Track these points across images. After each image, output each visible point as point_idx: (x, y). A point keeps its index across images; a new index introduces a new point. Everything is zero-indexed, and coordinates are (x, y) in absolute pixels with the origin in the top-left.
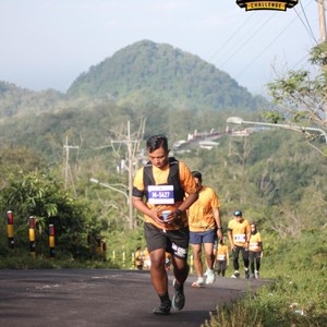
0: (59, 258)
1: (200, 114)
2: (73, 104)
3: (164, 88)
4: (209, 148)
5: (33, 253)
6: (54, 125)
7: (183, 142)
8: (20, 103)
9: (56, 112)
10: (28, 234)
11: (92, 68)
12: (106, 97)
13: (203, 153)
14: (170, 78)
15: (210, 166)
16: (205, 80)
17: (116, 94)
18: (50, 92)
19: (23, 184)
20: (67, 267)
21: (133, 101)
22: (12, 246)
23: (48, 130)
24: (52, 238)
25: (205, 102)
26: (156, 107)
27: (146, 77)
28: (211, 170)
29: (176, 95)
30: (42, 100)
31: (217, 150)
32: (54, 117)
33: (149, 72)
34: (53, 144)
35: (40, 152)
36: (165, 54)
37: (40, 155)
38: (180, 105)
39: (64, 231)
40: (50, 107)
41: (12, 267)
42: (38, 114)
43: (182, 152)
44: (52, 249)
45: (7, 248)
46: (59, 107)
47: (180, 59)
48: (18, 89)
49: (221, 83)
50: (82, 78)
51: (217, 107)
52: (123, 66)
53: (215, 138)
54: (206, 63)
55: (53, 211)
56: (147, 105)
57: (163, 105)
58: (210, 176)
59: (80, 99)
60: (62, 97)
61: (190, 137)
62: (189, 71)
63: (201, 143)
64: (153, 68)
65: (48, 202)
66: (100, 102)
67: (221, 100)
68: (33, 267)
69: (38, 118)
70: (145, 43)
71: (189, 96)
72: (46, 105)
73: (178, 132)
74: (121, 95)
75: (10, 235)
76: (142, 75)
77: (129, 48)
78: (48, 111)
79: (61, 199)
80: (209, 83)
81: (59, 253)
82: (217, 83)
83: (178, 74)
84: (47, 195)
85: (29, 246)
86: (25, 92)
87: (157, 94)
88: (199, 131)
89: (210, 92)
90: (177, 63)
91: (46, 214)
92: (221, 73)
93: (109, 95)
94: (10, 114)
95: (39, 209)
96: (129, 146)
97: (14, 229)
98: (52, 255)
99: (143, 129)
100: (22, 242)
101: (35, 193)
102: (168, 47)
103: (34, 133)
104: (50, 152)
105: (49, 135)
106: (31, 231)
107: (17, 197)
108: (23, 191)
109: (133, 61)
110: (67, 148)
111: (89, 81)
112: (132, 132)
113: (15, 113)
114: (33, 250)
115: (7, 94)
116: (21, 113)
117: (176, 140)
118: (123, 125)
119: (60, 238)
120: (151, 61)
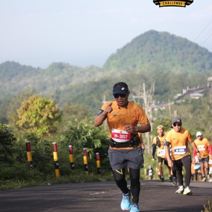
0: (103, 175)
1: (190, 76)
2: (107, 74)
3: (166, 61)
4: (197, 98)
5: (87, 172)
6: (96, 89)
7: (179, 95)
8: (73, 75)
9: (97, 80)
10: (83, 160)
11: (118, 50)
12: (128, 69)
13: (193, 102)
14: (169, 54)
15: (198, 110)
16: (192, 53)
17: (135, 66)
18: (92, 67)
19: (78, 128)
20: (109, 180)
21: (146, 70)
22: (73, 168)
23: (92, 92)
24: (98, 162)
25: (193, 69)
26: (161, 73)
27: (153, 54)
28: (199, 113)
29: (173, 65)
30: (87, 73)
31: (202, 99)
32: (95, 83)
33: (155, 51)
34: (96, 101)
35: (87, 106)
36: (165, 38)
37: (88, 108)
38: (177, 71)
40: (93, 77)
41: (73, 182)
42: (85, 82)
43: (179, 101)
44: (99, 169)
45: (70, 170)
46: (98, 77)
47: (175, 41)
48: (71, 67)
49: (202, 55)
50: (112, 57)
51: (201, 71)
52: (138, 48)
53: (201, 91)
54: (192, 43)
55: (98, 144)
56: (155, 72)
57: (165, 72)
58: (198, 116)
59: (112, 71)
60: (99, 70)
61: (184, 91)
62: (181, 49)
63: (192, 95)
64: (157, 48)
65: (94, 138)
66: (124, 72)
67: (203, 66)
68: (87, 181)
69: (85, 85)
70: (152, 32)
71: (182, 65)
72: (90, 76)
73: (176, 89)
74: (138, 67)
75: (71, 161)
76: (151, 53)
77: (141, 36)
78: (91, 79)
79: (103, 136)
80: (194, 56)
81: (103, 171)
82: (200, 55)
83: (174, 51)
84: (94, 134)
85: (84, 167)
86: (76, 68)
87: (161, 65)
88: (190, 87)
89: (195, 61)
90: (173, 44)
91: (94, 146)
92: (202, 48)
93: (130, 68)
94: (67, 83)
95: (89, 143)
96: (145, 100)
97: (74, 157)
98: (99, 173)
99: (153, 88)
100: (79, 165)
101: (86, 133)
102: (166, 34)
103: (83, 95)
104: (94, 106)
105: (92, 95)
106: (85, 158)
107: (75, 137)
108: (79, 133)
109: (145, 44)
111: (117, 59)
112: (146, 90)
113: (71, 82)
114: (86, 170)
115: (65, 70)
116: (74, 82)
117: (175, 94)
118: (140, 86)
119: (104, 161)
120: (156, 44)
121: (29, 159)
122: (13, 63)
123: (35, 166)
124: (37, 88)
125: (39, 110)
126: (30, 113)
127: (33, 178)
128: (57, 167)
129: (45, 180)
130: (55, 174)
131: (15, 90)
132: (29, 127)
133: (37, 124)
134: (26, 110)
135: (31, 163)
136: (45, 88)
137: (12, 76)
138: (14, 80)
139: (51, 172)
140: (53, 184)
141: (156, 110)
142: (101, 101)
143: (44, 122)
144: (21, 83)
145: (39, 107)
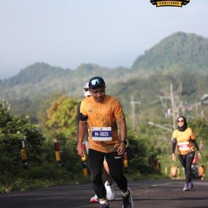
0: (131, 174)
2: (135, 75)
3: (193, 62)
6: (124, 89)
7: (207, 95)
9: (125, 81)
11: (146, 52)
12: (156, 70)
14: (196, 55)
17: (162, 67)
18: (120, 69)
20: (136, 180)
21: (173, 71)
23: (120, 93)
24: (126, 162)
27: (181, 56)
29: (200, 66)
30: (116, 74)
32: (123, 84)
33: (183, 52)
34: (124, 101)
36: (192, 40)
38: (204, 72)
39: (133, 157)
40: (121, 78)
42: (113, 83)
43: (207, 102)
44: (126, 168)
46: (126, 78)
47: (202, 43)
48: (100, 68)
50: (140, 59)
52: (166, 49)
56: (183, 73)
57: (193, 73)
60: (127, 70)
64: (185, 49)
66: (152, 73)
69: (113, 85)
70: (179, 34)
72: (118, 77)
73: (203, 89)
74: (165, 67)
76: (179, 54)
77: (169, 38)
78: (119, 80)
79: (130, 136)
81: (131, 171)
83: (202, 52)
86: (105, 69)
87: (188, 66)
90: (201, 45)
93: (158, 68)
96: (172, 100)
99: (180, 89)
102: (193, 35)
105: (120, 96)
109: (172, 45)
110: (133, 103)
111: (144, 60)
112: (173, 91)
117: (202, 94)
118: (167, 87)
119: (131, 161)
120: (183, 45)
121: (58, 158)
122: (43, 64)
123: (63, 166)
124: (66, 89)
125: (68, 110)
126: (59, 114)
127: (62, 178)
128: (85, 167)
129: (73, 179)
130: (83, 174)
131: (45, 90)
132: (58, 127)
133: (66, 125)
134: (55, 109)
135: (60, 162)
136: (74, 89)
137: (42, 77)
138: (43, 81)
139: (79, 171)
140: (81, 183)
141: (183, 110)
142: (129, 101)
143: (73, 122)
144: (51, 84)
145: (68, 108)
